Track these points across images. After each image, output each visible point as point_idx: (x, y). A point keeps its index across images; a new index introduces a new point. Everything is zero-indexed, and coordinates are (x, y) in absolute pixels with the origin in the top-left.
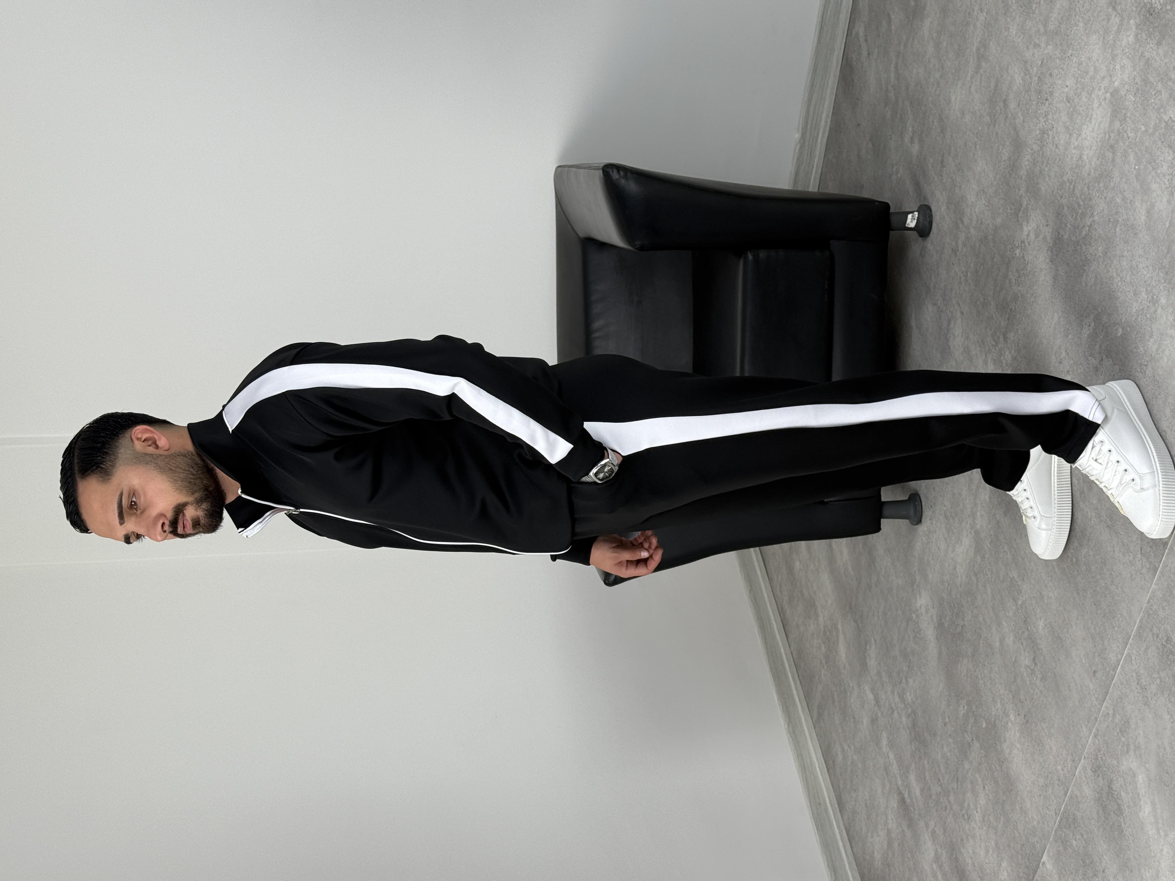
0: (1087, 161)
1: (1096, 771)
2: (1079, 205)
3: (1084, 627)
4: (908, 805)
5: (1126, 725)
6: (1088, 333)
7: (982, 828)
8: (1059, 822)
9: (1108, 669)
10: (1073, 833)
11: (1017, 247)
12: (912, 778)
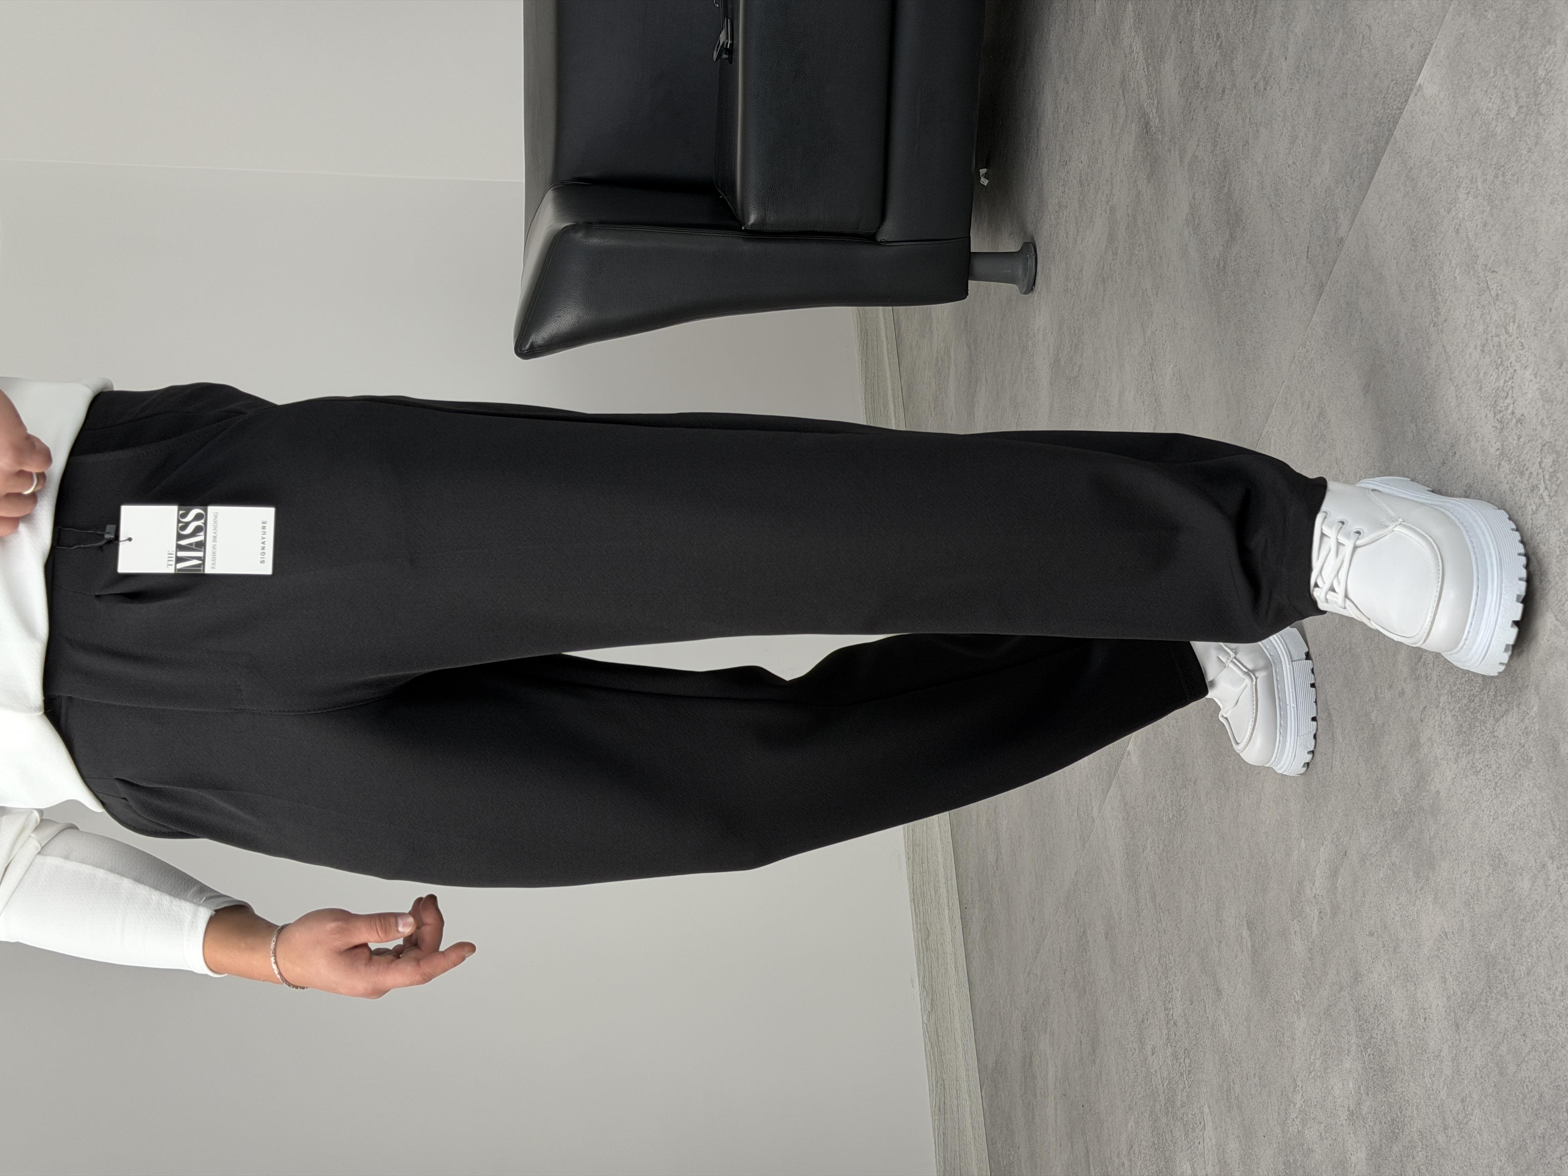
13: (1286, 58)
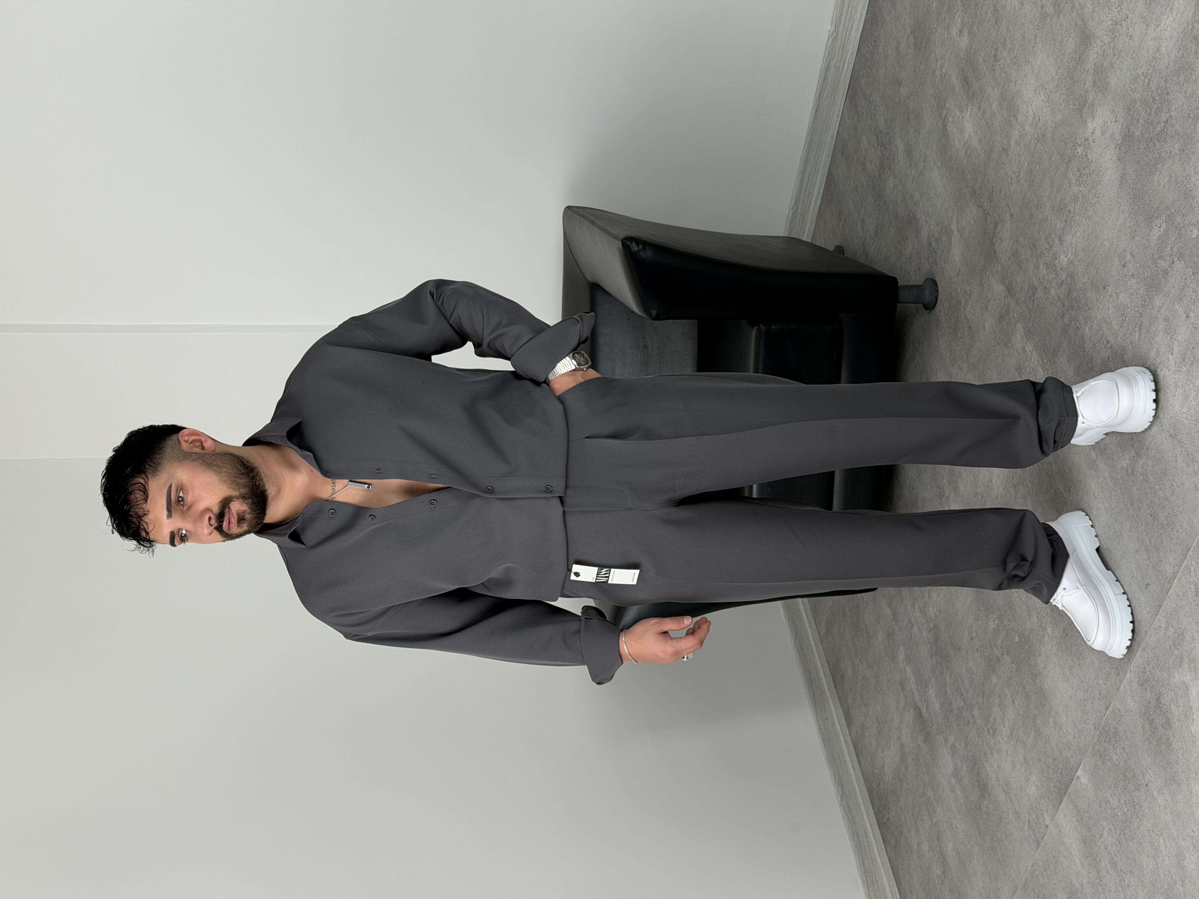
0: (1165, 53)
1: (1143, 685)
2: (1154, 99)
3: (1138, 538)
4: (926, 719)
5: (1181, 638)
6: (1158, 235)
7: (1009, 742)
8: (1099, 737)
9: (1163, 582)
10: (1114, 748)
11: (1079, 145)
12: (931, 692)
13: (1172, 354)
